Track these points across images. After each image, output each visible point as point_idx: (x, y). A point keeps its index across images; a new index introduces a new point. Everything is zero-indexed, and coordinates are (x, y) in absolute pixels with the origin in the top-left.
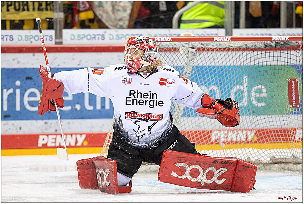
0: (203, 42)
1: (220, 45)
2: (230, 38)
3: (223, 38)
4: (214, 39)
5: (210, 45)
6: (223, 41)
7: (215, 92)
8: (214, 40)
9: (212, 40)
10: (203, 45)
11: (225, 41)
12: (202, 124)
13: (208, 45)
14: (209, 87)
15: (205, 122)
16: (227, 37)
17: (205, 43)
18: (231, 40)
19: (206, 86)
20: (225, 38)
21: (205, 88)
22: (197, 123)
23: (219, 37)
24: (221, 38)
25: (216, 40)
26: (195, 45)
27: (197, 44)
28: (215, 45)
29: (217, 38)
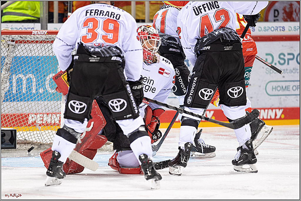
0: (22, 36)
1: (37, 38)
2: (46, 32)
3: (40, 32)
4: (32, 32)
5: (29, 38)
6: (40, 35)
7: (32, 80)
8: (33, 34)
9: (30, 33)
10: (22, 38)
11: (42, 34)
12: (20, 108)
13: (26, 38)
14: (26, 76)
15: (23, 106)
16: (44, 31)
17: (23, 36)
18: (47, 34)
19: (24, 74)
20: (42, 32)
21: (23, 76)
22: (15, 106)
23: (37, 31)
24: (39, 32)
25: (34, 33)
26: (15, 38)
27: (17, 37)
28: (32, 38)
29: (34, 32)
